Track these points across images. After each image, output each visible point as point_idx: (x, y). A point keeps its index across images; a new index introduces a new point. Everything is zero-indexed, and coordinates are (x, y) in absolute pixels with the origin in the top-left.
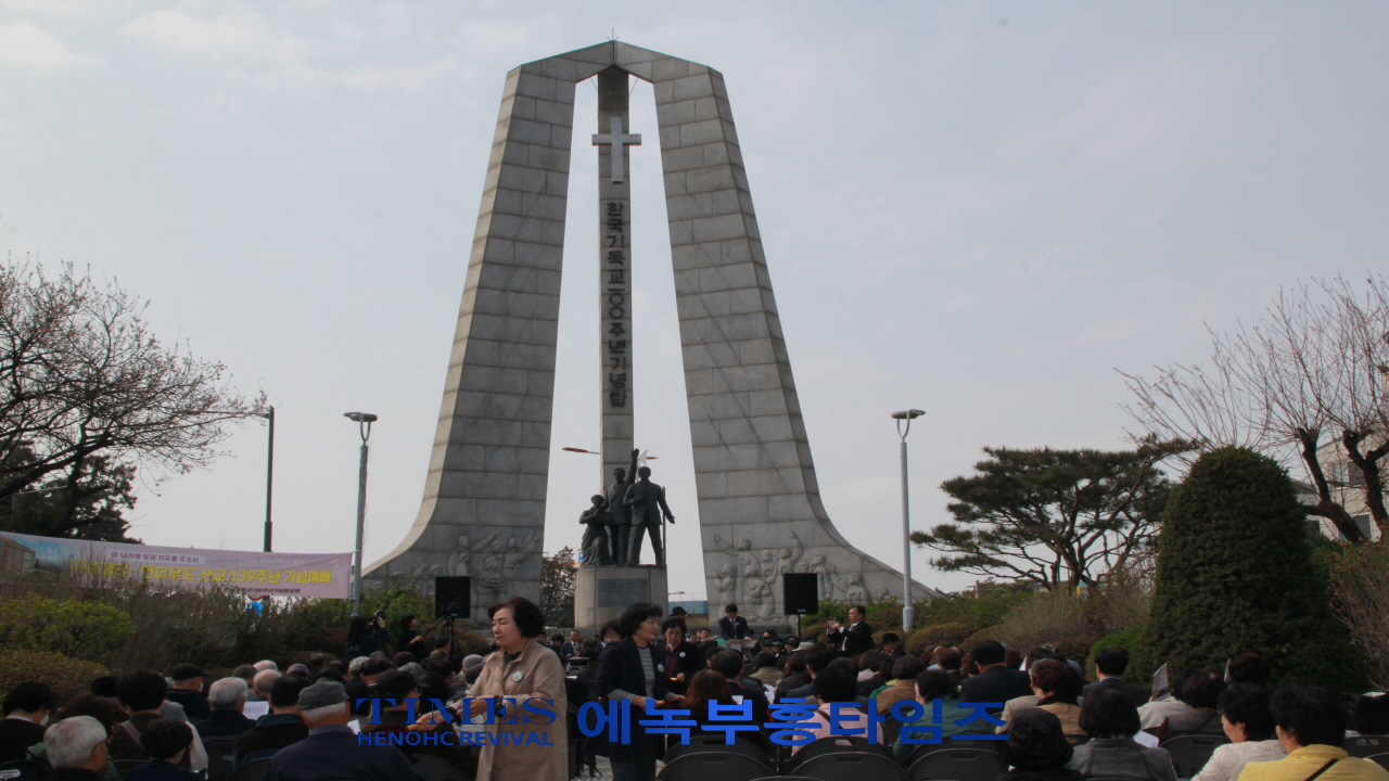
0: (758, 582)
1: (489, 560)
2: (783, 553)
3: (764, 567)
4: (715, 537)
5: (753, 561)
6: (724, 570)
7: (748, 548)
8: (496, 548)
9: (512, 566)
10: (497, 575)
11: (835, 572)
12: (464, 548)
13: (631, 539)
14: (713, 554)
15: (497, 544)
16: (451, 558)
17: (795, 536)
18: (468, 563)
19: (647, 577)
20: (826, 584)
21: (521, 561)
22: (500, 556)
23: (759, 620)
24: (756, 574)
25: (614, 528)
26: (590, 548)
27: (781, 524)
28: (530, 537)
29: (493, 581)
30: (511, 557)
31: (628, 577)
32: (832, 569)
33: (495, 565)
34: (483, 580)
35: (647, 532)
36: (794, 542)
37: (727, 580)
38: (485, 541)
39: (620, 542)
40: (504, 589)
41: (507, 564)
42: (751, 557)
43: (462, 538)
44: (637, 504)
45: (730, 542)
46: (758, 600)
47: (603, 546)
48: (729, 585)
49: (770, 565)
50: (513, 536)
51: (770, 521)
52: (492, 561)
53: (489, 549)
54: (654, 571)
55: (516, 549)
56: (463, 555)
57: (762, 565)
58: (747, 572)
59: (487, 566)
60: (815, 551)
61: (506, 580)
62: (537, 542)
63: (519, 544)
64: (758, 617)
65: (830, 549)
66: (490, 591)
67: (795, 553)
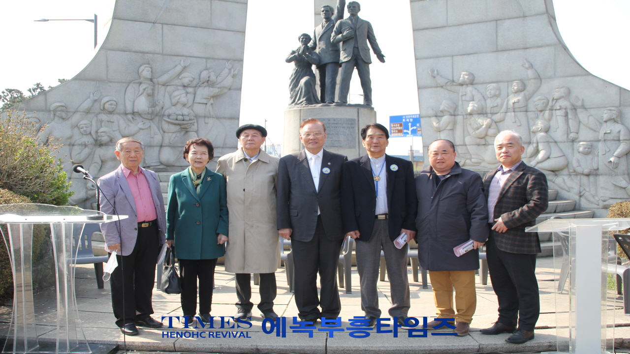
0: (484, 122)
1: (176, 93)
2: (515, 86)
3: (490, 103)
4: (433, 71)
5: (478, 96)
6: (442, 108)
7: (472, 83)
8: (186, 81)
9: (205, 101)
10: (186, 111)
11: (584, 107)
12: (146, 79)
13: (339, 79)
14: (429, 90)
15: (187, 78)
16: (130, 89)
17: (531, 66)
18: (151, 95)
19: (356, 118)
20: (570, 121)
21: (215, 97)
22: (190, 90)
23: (483, 164)
24: (482, 113)
25: (322, 68)
26: (297, 89)
27: (513, 53)
28: (226, 70)
29: (180, 117)
30: (204, 92)
31: (335, 117)
32: (579, 103)
33: (184, 99)
34: (169, 116)
35: (355, 72)
36: (530, 73)
37: (446, 119)
38: (172, 73)
39: (328, 80)
40: (195, 127)
41: (198, 99)
42: (475, 92)
43: (142, 68)
44: (346, 40)
45: (451, 78)
46: (483, 142)
47: (310, 85)
48: (449, 123)
49: (499, 101)
50: (206, 69)
51: (498, 50)
52: (180, 95)
53: (177, 82)
54: (362, 110)
55: (209, 83)
56: (143, 86)
57: (488, 101)
58: (469, 109)
59: (174, 101)
60: (556, 83)
61: (197, 117)
62: (234, 76)
63: (213, 78)
64: (484, 160)
65: (577, 79)
66: (178, 128)
67: (531, 86)
